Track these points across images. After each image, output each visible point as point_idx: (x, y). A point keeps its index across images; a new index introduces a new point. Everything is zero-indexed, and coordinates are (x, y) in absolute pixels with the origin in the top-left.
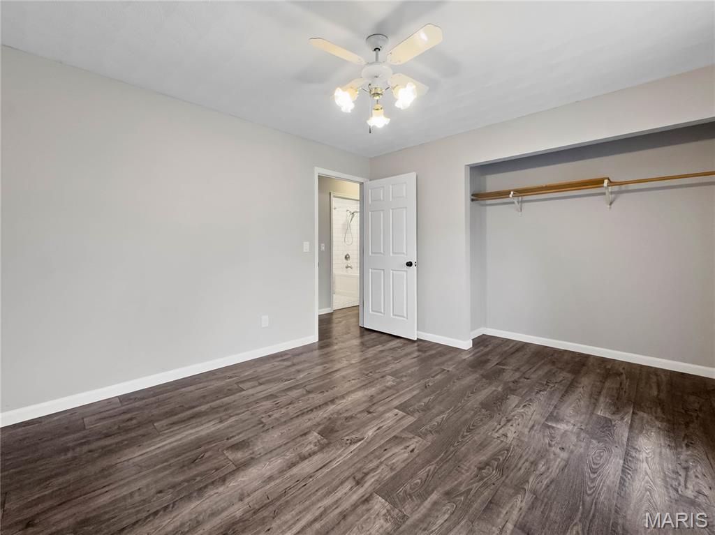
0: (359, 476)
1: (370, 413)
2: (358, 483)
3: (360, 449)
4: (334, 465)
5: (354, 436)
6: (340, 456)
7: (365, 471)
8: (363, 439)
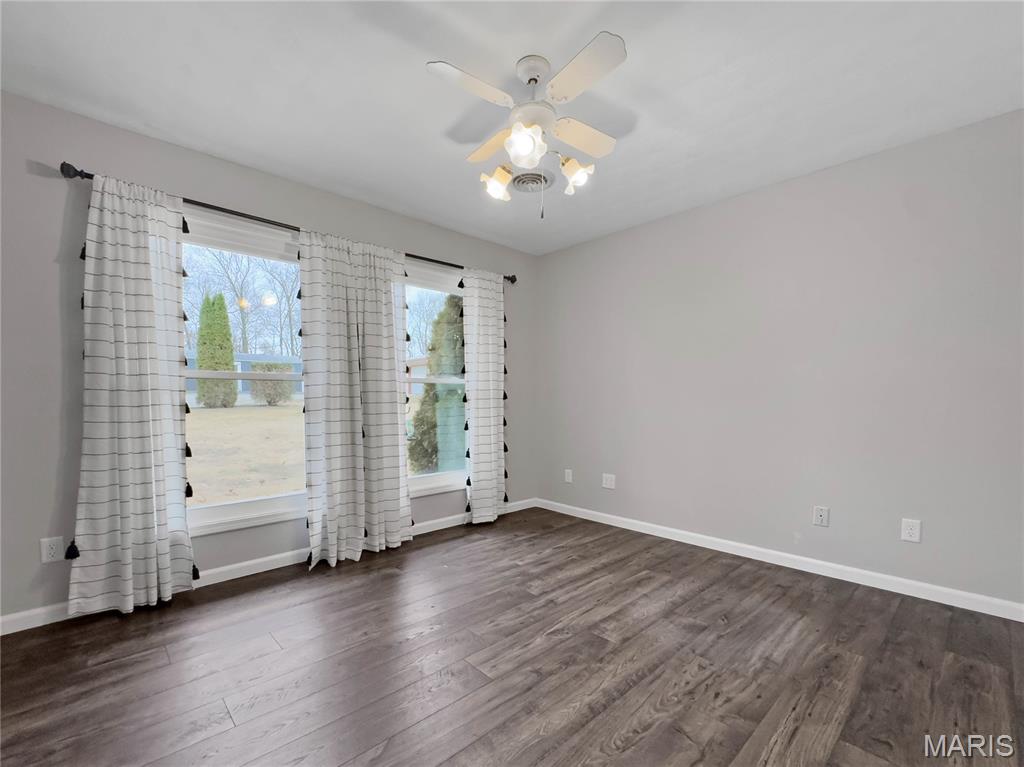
0: (551, 605)
1: (537, 672)
2: (552, 601)
3: (552, 624)
4: (577, 613)
5: (560, 637)
6: (573, 619)
7: (546, 608)
8: (548, 634)
